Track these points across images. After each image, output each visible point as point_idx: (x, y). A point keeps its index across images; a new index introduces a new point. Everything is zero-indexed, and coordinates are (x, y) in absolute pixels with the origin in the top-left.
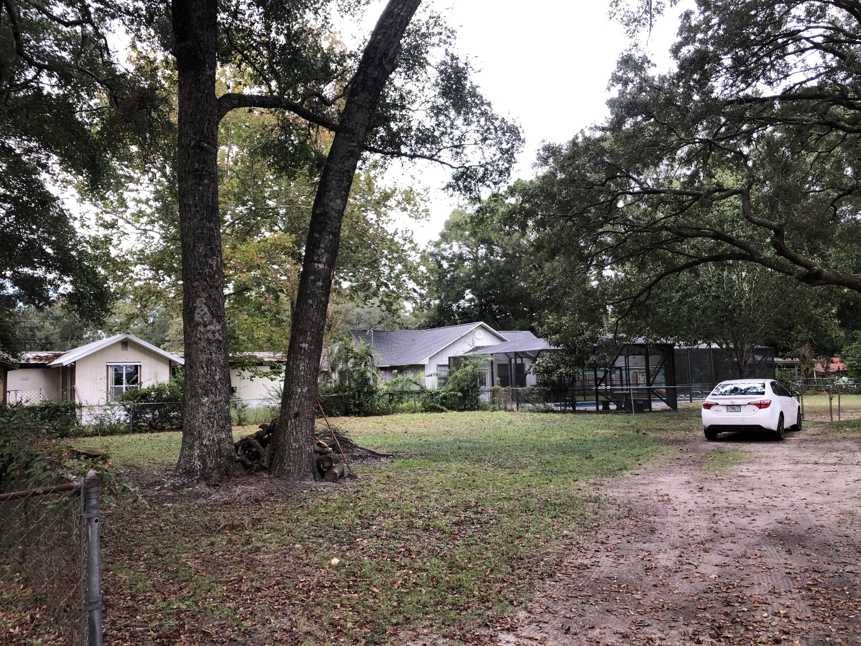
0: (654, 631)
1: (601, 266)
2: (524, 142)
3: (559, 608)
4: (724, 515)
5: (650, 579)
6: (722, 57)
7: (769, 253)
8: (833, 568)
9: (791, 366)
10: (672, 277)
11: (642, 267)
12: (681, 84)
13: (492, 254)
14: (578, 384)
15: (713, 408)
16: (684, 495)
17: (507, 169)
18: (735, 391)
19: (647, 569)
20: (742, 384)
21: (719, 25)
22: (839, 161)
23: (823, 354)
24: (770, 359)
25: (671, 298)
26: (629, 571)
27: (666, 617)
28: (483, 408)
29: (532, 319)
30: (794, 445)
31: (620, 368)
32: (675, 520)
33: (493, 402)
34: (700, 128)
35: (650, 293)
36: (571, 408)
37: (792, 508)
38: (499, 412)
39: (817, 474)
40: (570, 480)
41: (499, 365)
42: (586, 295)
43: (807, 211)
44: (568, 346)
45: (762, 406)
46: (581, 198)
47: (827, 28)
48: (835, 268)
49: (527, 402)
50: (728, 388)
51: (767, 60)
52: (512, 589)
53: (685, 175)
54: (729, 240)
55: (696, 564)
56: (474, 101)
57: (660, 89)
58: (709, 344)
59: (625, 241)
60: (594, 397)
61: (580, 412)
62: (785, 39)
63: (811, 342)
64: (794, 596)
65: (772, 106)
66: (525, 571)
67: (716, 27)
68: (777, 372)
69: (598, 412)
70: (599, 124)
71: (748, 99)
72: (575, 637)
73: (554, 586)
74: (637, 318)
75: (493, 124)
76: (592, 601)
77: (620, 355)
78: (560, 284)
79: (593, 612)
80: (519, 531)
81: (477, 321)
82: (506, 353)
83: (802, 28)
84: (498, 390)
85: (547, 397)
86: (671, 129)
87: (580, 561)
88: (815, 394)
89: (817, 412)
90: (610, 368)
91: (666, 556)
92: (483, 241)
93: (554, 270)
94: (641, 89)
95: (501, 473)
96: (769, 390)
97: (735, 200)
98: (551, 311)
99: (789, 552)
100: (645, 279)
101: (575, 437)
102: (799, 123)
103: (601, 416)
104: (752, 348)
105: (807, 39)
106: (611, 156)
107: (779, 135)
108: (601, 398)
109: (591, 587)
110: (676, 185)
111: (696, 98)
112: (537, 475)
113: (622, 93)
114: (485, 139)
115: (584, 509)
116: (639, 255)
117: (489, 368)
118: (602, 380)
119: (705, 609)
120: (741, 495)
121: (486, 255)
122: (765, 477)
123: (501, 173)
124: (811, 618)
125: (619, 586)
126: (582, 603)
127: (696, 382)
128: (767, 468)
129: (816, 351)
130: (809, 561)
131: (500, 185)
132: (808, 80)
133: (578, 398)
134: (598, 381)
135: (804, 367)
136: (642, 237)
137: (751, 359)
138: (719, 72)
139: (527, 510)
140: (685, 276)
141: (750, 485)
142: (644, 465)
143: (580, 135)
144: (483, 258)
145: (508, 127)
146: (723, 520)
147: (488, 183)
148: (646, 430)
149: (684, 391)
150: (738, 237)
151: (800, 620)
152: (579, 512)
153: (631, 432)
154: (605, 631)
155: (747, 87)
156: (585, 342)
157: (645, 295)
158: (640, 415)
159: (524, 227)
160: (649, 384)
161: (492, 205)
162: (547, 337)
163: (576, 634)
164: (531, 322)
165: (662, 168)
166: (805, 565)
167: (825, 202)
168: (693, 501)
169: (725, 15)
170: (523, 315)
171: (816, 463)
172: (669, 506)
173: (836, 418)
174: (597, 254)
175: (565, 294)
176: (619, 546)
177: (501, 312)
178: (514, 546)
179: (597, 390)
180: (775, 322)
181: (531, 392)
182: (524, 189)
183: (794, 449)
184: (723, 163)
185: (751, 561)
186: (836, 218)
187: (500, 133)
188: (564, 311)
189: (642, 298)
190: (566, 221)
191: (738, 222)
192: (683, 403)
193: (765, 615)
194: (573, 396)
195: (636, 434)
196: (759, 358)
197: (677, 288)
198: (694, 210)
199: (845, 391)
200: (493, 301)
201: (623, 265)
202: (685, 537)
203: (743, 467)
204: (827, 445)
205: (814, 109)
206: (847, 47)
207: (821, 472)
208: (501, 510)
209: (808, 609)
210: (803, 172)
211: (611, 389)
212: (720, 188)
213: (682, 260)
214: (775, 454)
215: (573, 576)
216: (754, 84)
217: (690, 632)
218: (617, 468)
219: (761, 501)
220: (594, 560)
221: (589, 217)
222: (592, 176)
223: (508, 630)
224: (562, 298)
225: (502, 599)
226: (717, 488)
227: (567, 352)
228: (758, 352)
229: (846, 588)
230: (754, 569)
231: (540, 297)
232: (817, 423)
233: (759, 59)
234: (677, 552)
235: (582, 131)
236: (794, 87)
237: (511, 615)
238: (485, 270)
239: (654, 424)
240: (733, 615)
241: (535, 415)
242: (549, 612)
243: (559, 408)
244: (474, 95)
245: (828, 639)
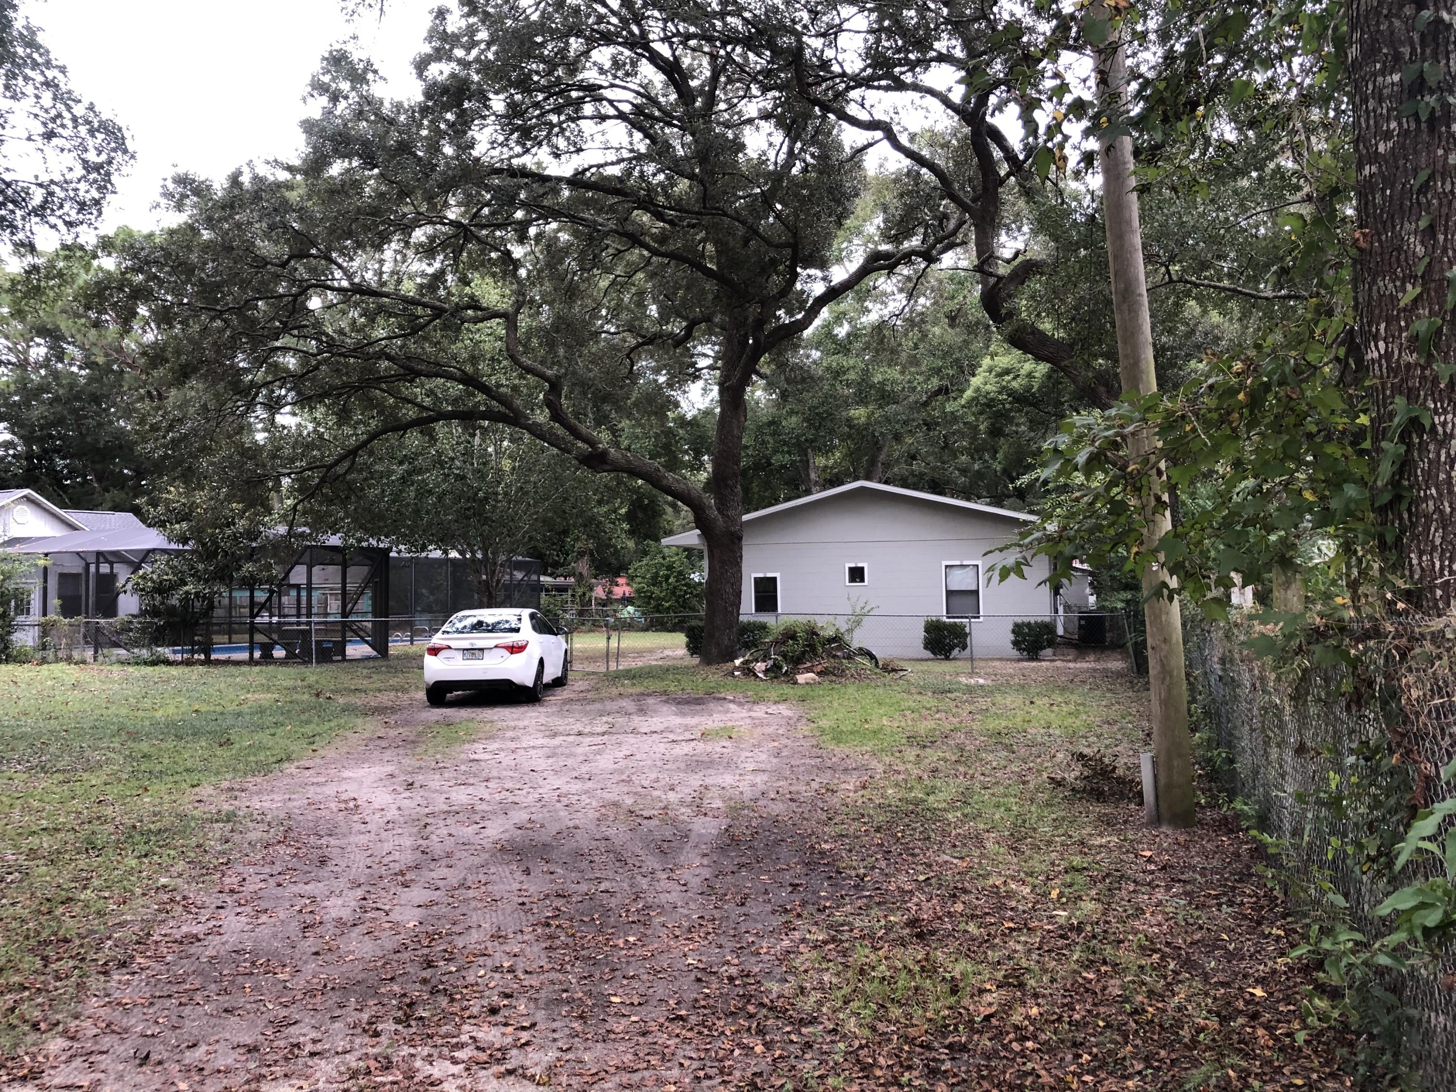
0: (304, 1031)
1: (274, 406)
2: (133, 157)
3: (133, 1021)
4: (441, 823)
5: (310, 944)
6: (491, 96)
7: (541, 417)
8: (584, 887)
9: (562, 589)
10: (392, 437)
11: (344, 416)
12: (426, 122)
13: (60, 359)
14: (219, 613)
15: (443, 654)
16: (382, 797)
17: (97, 202)
18: (479, 626)
19: (306, 928)
20: (489, 615)
21: (489, 44)
22: (641, 294)
23: (607, 573)
24: (534, 577)
25: (390, 473)
26: (275, 936)
27: (327, 1004)
28: (21, 659)
29: (138, 491)
30: (555, 709)
31: (298, 587)
32: (363, 839)
33: (44, 647)
34: (452, 201)
35: (354, 462)
36: (202, 657)
37: (539, 805)
38: (53, 667)
39: (579, 750)
40: (184, 785)
41: (63, 576)
42: (242, 455)
43: (595, 359)
44: (204, 545)
45: (515, 649)
46: (243, 281)
47: (638, 93)
48: (628, 449)
49: (116, 645)
50: (468, 622)
51: (554, 118)
52: (40, 1000)
53: (423, 274)
54: (484, 389)
55: (387, 908)
56: (29, 56)
57: (392, 122)
58: (445, 552)
59: (316, 368)
60: (247, 637)
61: (218, 662)
62: (581, 94)
63: (592, 554)
64: (526, 938)
65: (557, 192)
66: (71, 963)
67: (483, 46)
68: (544, 598)
69: (251, 662)
70: (283, 159)
71: (523, 172)
72: (159, 1068)
73: (128, 982)
74: (330, 502)
75: (69, 108)
76: (198, 998)
77: (297, 563)
78: (194, 431)
79: (199, 1018)
80: (67, 890)
81: (19, 487)
82: (78, 553)
83: (606, 84)
84: (54, 624)
85: (158, 637)
86: (404, 193)
87: (185, 929)
88: (591, 631)
89: (591, 658)
90: (278, 586)
91: (340, 902)
92: (42, 331)
93: (184, 404)
94: (360, 115)
95: (44, 783)
96: (526, 625)
97: (496, 325)
98: (174, 479)
99: (527, 872)
100: (348, 436)
101: (204, 708)
102: (592, 225)
103: (257, 669)
104: (509, 560)
105: (611, 102)
106: (301, 218)
107: (567, 237)
108: (259, 638)
109: (201, 974)
110: (409, 288)
111: (448, 150)
112: (120, 780)
113: (328, 113)
114: (49, 135)
115: (205, 834)
116: (341, 395)
117: (38, 581)
118: (263, 606)
119: (392, 979)
120: (470, 790)
121: (47, 359)
122: (507, 760)
123: (82, 206)
124: (546, 968)
125: (253, 963)
126: (181, 1004)
127: (423, 611)
128: (513, 745)
129: (597, 568)
130: (553, 881)
131: (79, 229)
132: (606, 164)
133: (216, 638)
134: (255, 608)
135: (580, 591)
136: (347, 365)
137: (507, 577)
138: (484, 118)
139: (91, 846)
140: (414, 440)
141: (484, 775)
142: (321, 752)
143: (246, 170)
144: (38, 366)
145: (100, 122)
146: (438, 832)
147: (52, 220)
148: (332, 691)
149: (401, 626)
150: (499, 385)
151: (530, 973)
152: (194, 841)
153: (306, 696)
154: (217, 1047)
155: (524, 153)
156: (236, 538)
157: (346, 464)
158: (325, 667)
159: (127, 317)
160: (344, 614)
161: (61, 264)
162: (164, 526)
163: (160, 1063)
164: (136, 497)
165: (388, 254)
166: (547, 888)
167: (619, 350)
168: (394, 806)
169: (496, 30)
170: (120, 482)
171: (580, 734)
172: (356, 818)
173: (613, 666)
174: (266, 384)
175: (205, 450)
176: (261, 894)
177: (72, 472)
178: (55, 918)
179: (252, 623)
180: (544, 521)
181: (126, 628)
182: (132, 246)
183: (553, 714)
184: (483, 264)
185: (471, 893)
186: (632, 376)
187: (83, 130)
188: (199, 480)
189: (340, 469)
190: (213, 319)
191: (500, 362)
192: (398, 645)
193: (482, 972)
194: (208, 634)
195: (314, 699)
196: (519, 575)
197: (399, 455)
198: (433, 333)
199: (629, 626)
200: (58, 451)
201: (311, 409)
202: (375, 866)
203: (479, 746)
204: (598, 706)
205: (612, 209)
206: (662, 128)
207: (584, 747)
208: (33, 853)
209: (543, 955)
210: (594, 300)
211: (279, 623)
212: (474, 304)
213: (411, 413)
214: (526, 723)
215: (169, 958)
216: (534, 150)
217: (365, 1021)
218: (274, 759)
219: (498, 797)
220: (213, 923)
221: (257, 319)
222: (265, 247)
223: (24, 1078)
224: (196, 457)
225: (15, 1022)
226: (435, 781)
227: (201, 555)
228: (519, 566)
229: (596, 916)
230: (473, 904)
231: (153, 450)
232: (588, 674)
233: (542, 115)
234: (360, 893)
235: (250, 163)
236: (588, 169)
237: (34, 1049)
238: (43, 388)
239: (346, 680)
240: (434, 981)
241: (131, 669)
242: (113, 1032)
243: (179, 657)
244: (31, 43)
245: (564, 995)
